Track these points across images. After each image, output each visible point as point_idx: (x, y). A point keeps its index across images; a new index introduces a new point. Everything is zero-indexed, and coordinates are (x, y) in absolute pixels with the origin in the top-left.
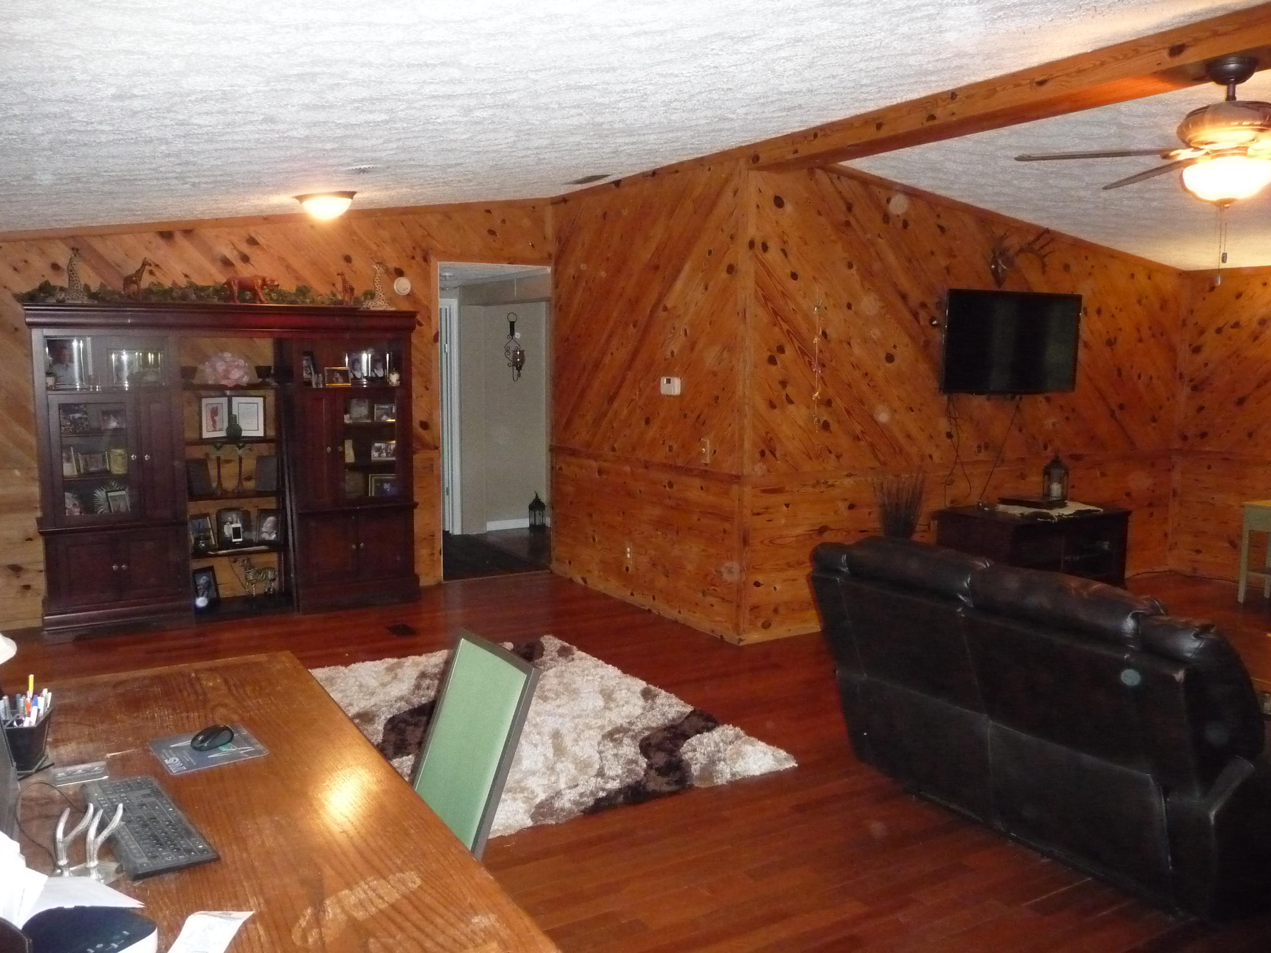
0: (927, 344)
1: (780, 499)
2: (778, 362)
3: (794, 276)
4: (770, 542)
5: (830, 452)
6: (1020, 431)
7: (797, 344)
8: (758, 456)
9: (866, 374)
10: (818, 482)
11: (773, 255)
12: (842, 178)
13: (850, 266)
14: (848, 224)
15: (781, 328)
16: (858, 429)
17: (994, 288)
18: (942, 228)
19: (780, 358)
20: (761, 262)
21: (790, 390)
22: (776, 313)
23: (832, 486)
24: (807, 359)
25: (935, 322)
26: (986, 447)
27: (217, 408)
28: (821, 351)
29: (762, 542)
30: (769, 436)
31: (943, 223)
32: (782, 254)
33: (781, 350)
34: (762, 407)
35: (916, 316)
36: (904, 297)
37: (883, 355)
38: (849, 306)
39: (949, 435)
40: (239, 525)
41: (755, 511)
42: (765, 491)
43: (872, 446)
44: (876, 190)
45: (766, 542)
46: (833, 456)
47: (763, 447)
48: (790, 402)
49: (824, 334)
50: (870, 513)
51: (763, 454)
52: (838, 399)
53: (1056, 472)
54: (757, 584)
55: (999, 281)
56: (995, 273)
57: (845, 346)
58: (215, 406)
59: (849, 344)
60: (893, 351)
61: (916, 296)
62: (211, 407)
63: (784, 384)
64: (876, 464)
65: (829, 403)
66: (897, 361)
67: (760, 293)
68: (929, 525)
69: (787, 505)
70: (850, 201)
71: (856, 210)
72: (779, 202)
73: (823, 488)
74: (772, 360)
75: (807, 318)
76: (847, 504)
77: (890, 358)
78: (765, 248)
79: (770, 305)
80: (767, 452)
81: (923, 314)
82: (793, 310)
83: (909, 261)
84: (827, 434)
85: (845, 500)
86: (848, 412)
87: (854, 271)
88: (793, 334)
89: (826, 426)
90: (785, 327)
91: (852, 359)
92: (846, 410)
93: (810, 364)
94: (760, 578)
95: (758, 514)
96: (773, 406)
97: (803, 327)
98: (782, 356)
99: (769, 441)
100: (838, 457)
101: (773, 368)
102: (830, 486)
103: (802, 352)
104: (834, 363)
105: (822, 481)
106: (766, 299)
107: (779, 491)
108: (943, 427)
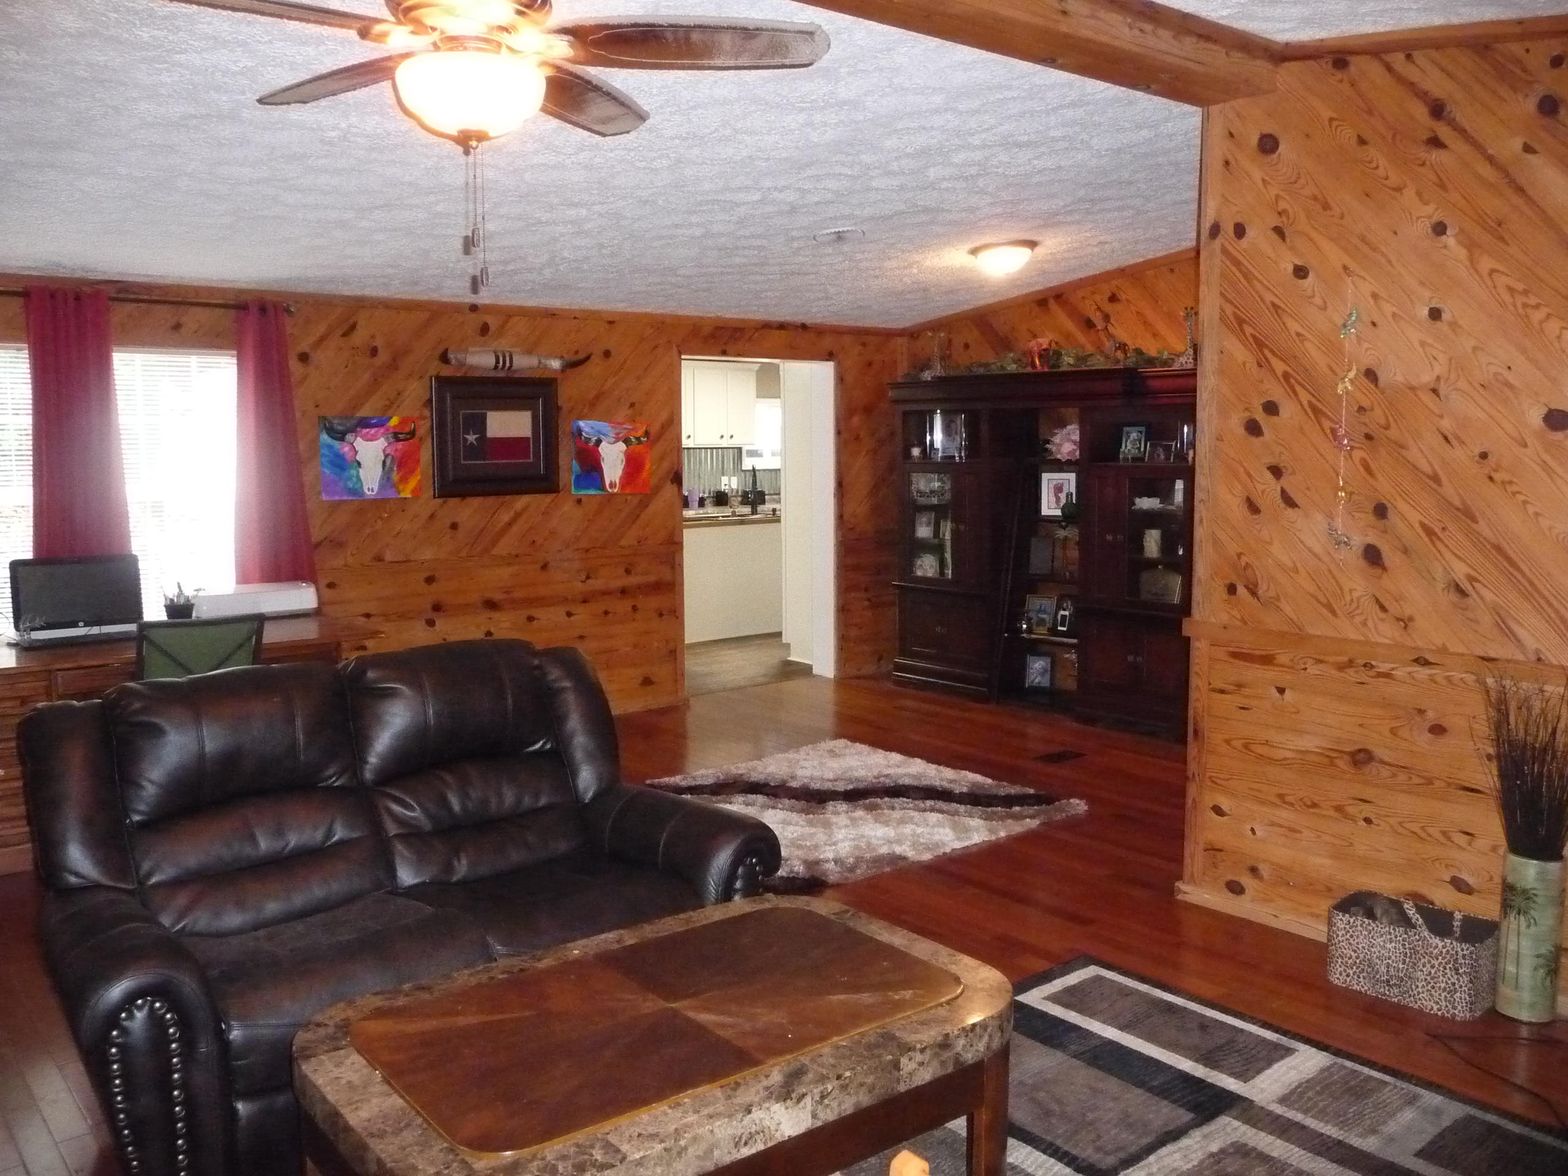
1: (1268, 674)
2: (1265, 430)
3: (1300, 272)
4: (1246, 746)
5: (1383, 608)
7: (1304, 397)
8: (1221, 592)
9: (1484, 456)
10: (1351, 663)
11: (1258, 240)
13: (1440, 229)
14: (1435, 144)
15: (1272, 371)
16: (1461, 572)
19: (1267, 424)
20: (1231, 256)
21: (1288, 482)
22: (1260, 344)
23: (1387, 675)
24: (1327, 424)
27: (1062, 485)
28: (1360, 409)
29: (1228, 742)
30: (1245, 560)
32: (1275, 237)
33: (1271, 408)
34: (1233, 508)
37: (1538, 415)
38: (1435, 314)
40: (1067, 613)
41: (1219, 685)
42: (1235, 655)
43: (1502, 615)
45: (1238, 744)
46: (1389, 618)
47: (1234, 579)
48: (1290, 502)
49: (1369, 374)
51: (1232, 589)
52: (1404, 507)
54: (1218, 810)
57: (1429, 400)
58: (1061, 481)
59: (1435, 391)
60: (1565, 406)
62: (1055, 482)
63: (1277, 472)
65: (1381, 511)
67: (1229, 310)
69: (1281, 690)
70: (1438, 95)
71: (1459, 107)
72: (1268, 145)
73: (1363, 675)
74: (1252, 428)
75: (1328, 346)
76: (1426, 722)
77: (1556, 420)
78: (1240, 231)
79: (1249, 330)
80: (1241, 590)
82: (1298, 334)
84: (1375, 573)
85: (1421, 712)
86: (1429, 532)
87: (1449, 240)
88: (1296, 377)
89: (1372, 556)
90: (1280, 367)
91: (1446, 424)
92: (1425, 527)
93: (1334, 432)
94: (1225, 804)
95: (1222, 692)
96: (1253, 508)
97: (1317, 360)
98: (1273, 420)
99: (1245, 569)
100: (1402, 621)
101: (1253, 441)
102: (1380, 675)
103: (1316, 411)
104: (1393, 433)
105: (1362, 662)
106: (1241, 322)
107: (1267, 660)
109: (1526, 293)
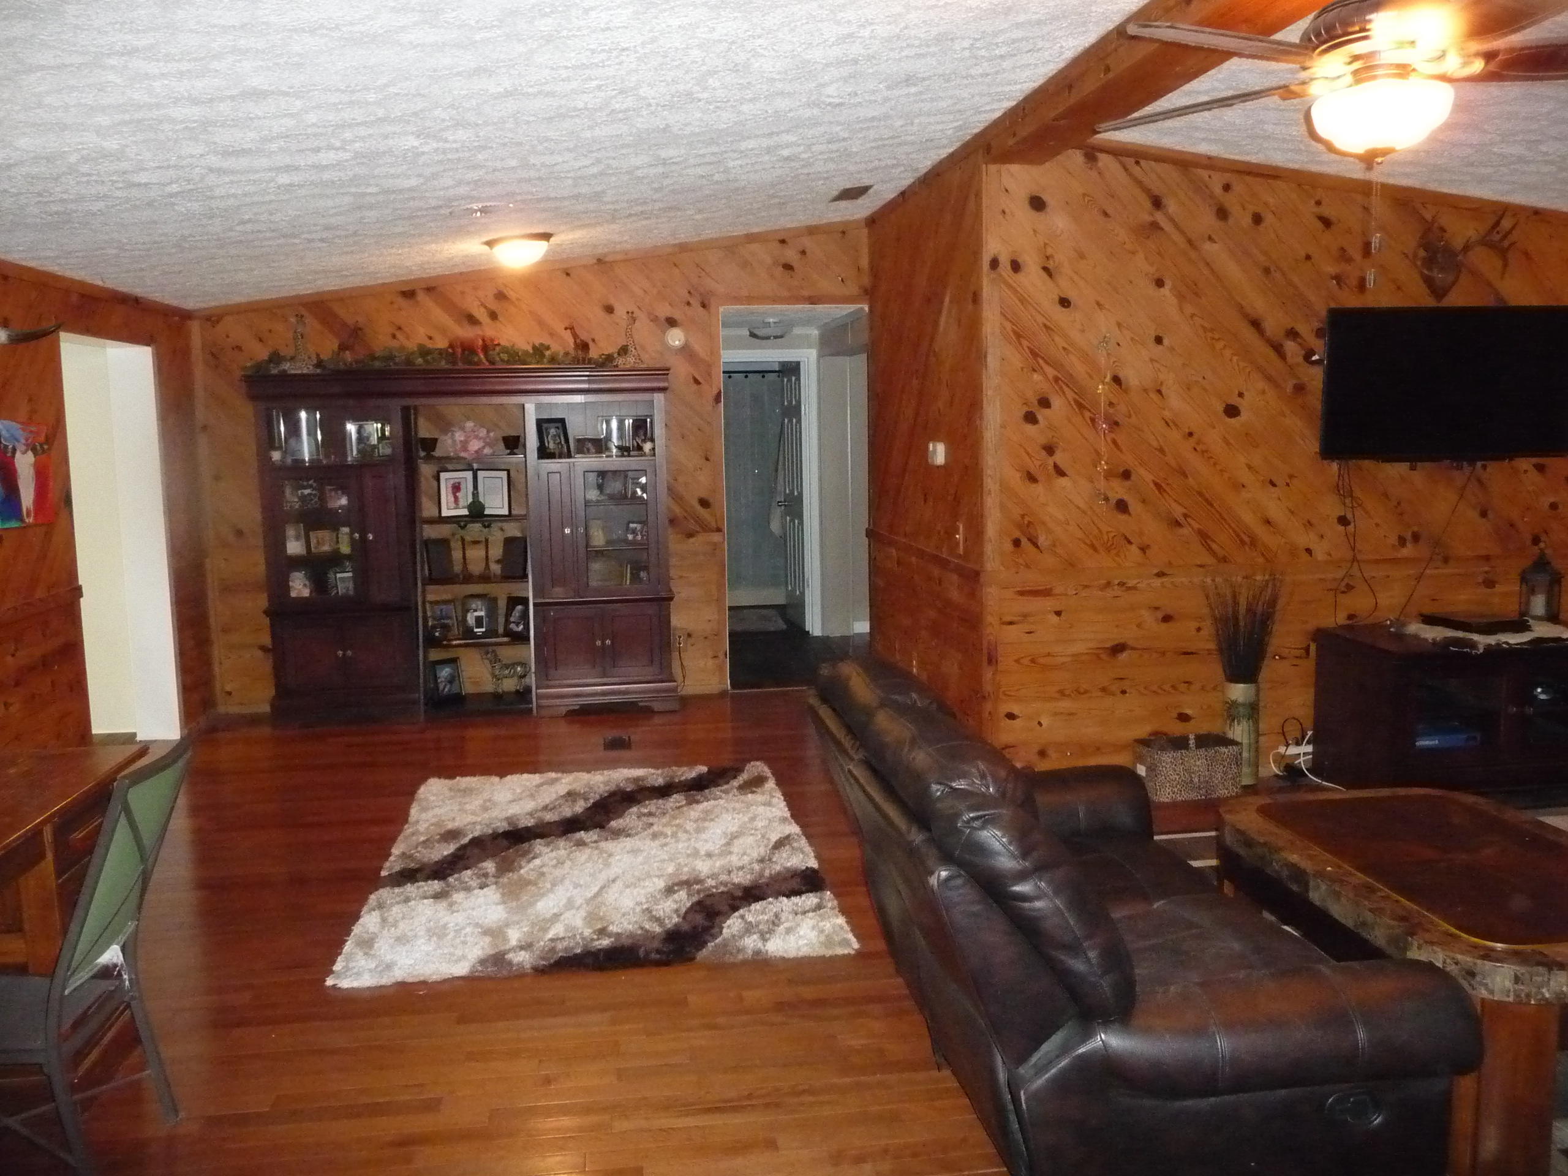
0: (1300, 389)
1: (1049, 604)
2: (1040, 417)
3: (1064, 302)
4: (1033, 661)
5: (1130, 542)
6: (1484, 514)
7: (1070, 395)
8: (1008, 546)
9: (1191, 434)
10: (1108, 584)
11: (1032, 278)
12: (1143, 162)
13: (1160, 283)
14: (1155, 226)
15: (1045, 374)
16: (1178, 511)
17: (1429, 302)
18: (1327, 222)
19: (1042, 414)
20: (1010, 286)
21: (1059, 457)
22: (1035, 354)
23: (1134, 588)
24: (1087, 414)
25: (1315, 358)
26: (1416, 537)
27: (459, 483)
28: (1111, 404)
29: (1017, 661)
30: (1027, 519)
31: (1326, 211)
32: (1044, 274)
33: (1045, 403)
34: (1015, 479)
35: (1278, 349)
36: (1256, 324)
37: (1220, 408)
38: (1159, 340)
39: (1343, 521)
40: (482, 613)
41: (1008, 618)
42: (1022, 593)
43: (1204, 536)
44: (1204, 174)
45: (1026, 661)
46: (1134, 548)
47: (1017, 534)
48: (1060, 473)
49: (1116, 380)
50: (1199, 629)
51: (1017, 543)
52: (1142, 471)
53: (1542, 579)
54: (1011, 716)
55: (1438, 292)
56: (1429, 281)
57: (1154, 396)
58: (457, 481)
59: (1159, 392)
60: (1235, 400)
61: (1275, 322)
62: (452, 482)
63: (1050, 450)
64: (1209, 560)
65: (1126, 475)
66: (1244, 416)
67: (1008, 326)
68: (1307, 650)
69: (1058, 613)
70: (1156, 192)
71: (1172, 206)
72: (1037, 204)
73: (1117, 591)
74: (1030, 418)
75: (1086, 358)
76: (1160, 615)
77: (1232, 411)
78: (1016, 266)
79: (1025, 343)
80: (1024, 541)
81: (1290, 346)
82: (1064, 348)
83: (1267, 271)
84: (1123, 517)
85: (1157, 608)
86: (1159, 488)
87: (1166, 291)
88: (1063, 380)
89: (1122, 506)
90: (1050, 372)
91: (1167, 414)
92: (1156, 484)
93: (1093, 420)
94: (1015, 709)
95: (1011, 623)
96: (1032, 478)
97: (1078, 368)
98: (1046, 412)
99: (1028, 526)
100: (1143, 549)
101: (1030, 428)
102: (1129, 588)
103: (1080, 406)
104: (1134, 420)
105: (1116, 582)
106: (1018, 336)
107: (1047, 593)
108: (1332, 507)
109: (1212, 330)
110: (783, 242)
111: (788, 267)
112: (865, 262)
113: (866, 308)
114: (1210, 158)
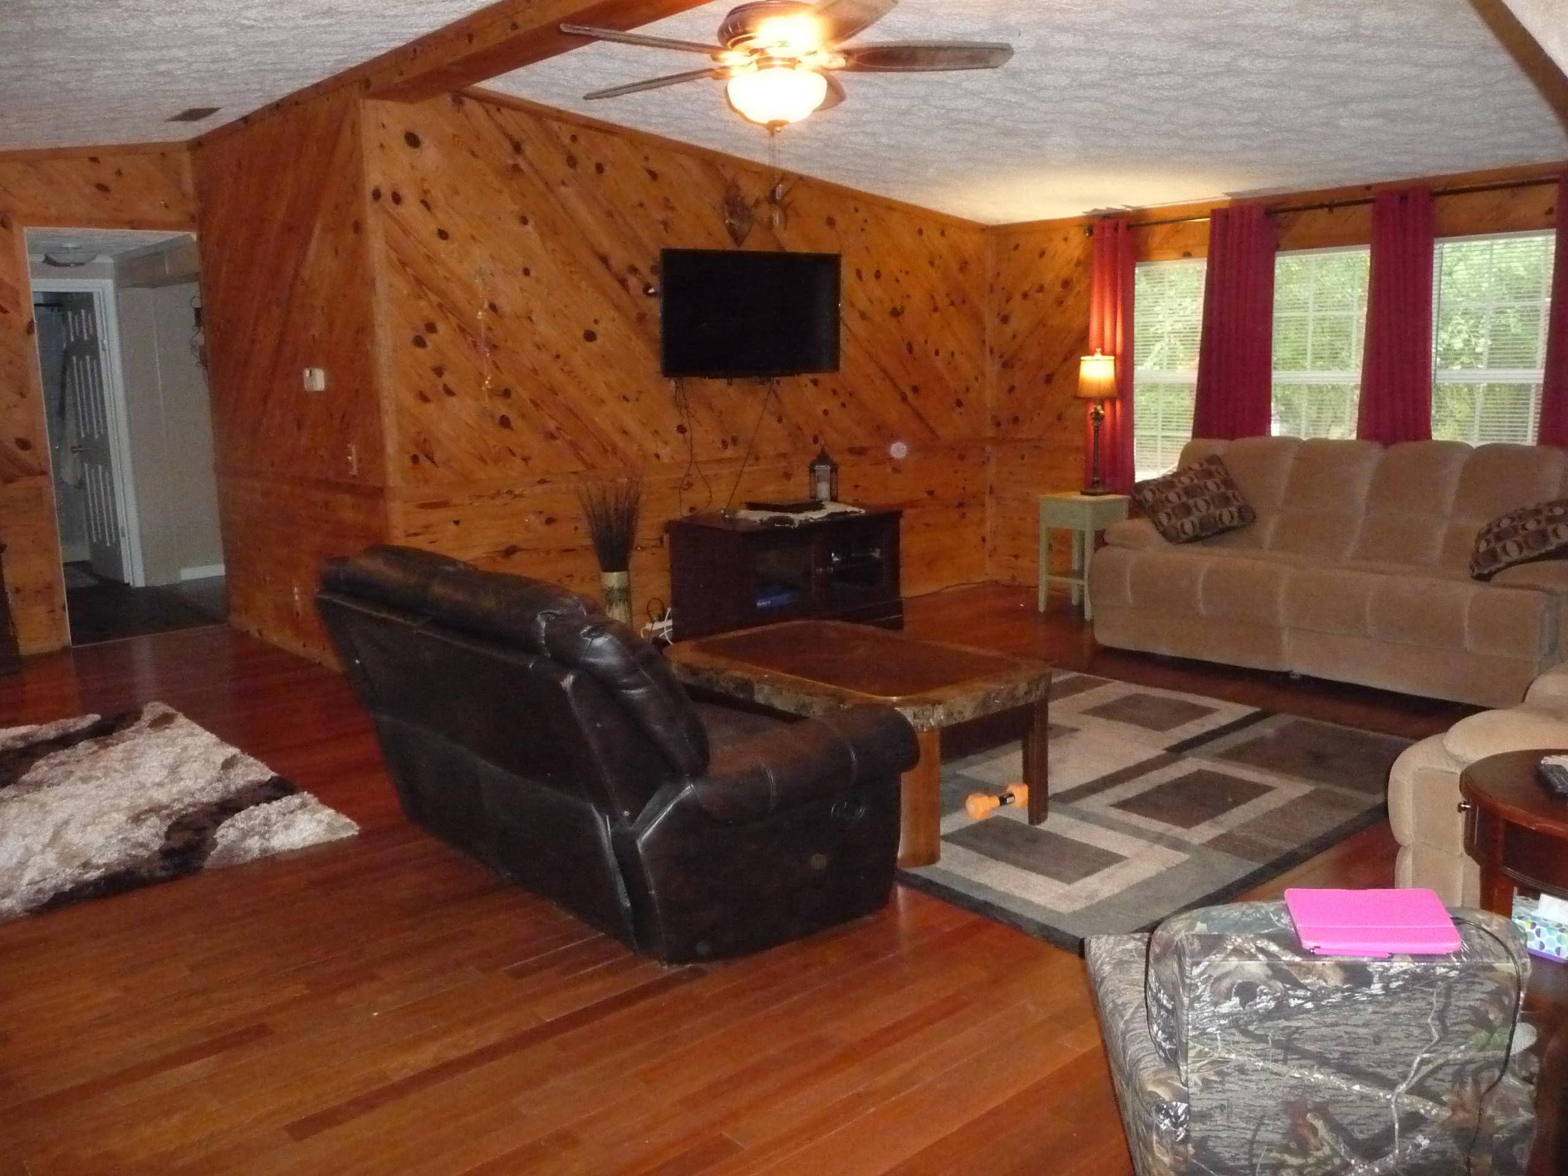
0: (642, 317)
1: (449, 513)
2: (428, 343)
3: (443, 235)
5: (513, 454)
6: (780, 420)
7: (453, 320)
8: (409, 463)
9: (558, 356)
10: (498, 493)
11: (411, 208)
12: (503, 110)
13: (524, 221)
14: (516, 168)
15: (429, 301)
16: (552, 425)
17: (732, 246)
18: (654, 175)
19: (430, 339)
20: (391, 216)
21: (448, 378)
22: (419, 282)
23: (521, 496)
24: (470, 339)
25: (652, 291)
26: (735, 441)
28: (490, 329)
30: (422, 437)
31: (654, 166)
32: (422, 207)
33: (431, 328)
34: (409, 400)
35: (623, 282)
36: (604, 260)
37: (580, 333)
38: (526, 272)
39: (681, 429)
41: (411, 531)
42: (423, 506)
43: (574, 445)
44: (555, 125)
46: (518, 460)
47: (414, 451)
48: (449, 392)
49: (493, 307)
50: (576, 528)
51: (415, 459)
52: (520, 389)
53: (824, 469)
55: (737, 238)
56: (731, 229)
57: (526, 323)
59: (530, 318)
60: (593, 328)
61: (620, 257)
63: (439, 371)
64: (580, 467)
65: (507, 393)
66: (600, 340)
67: (394, 256)
68: (661, 540)
69: (457, 523)
70: (516, 137)
71: (527, 148)
72: (413, 140)
73: (508, 499)
74: (419, 342)
75: (468, 288)
76: (543, 518)
77: (590, 336)
78: (397, 199)
79: (409, 271)
80: (422, 458)
81: (633, 281)
82: (445, 277)
83: (610, 214)
84: (507, 432)
85: (541, 512)
86: (536, 404)
87: (529, 228)
88: (447, 307)
89: (505, 422)
90: (435, 299)
91: (537, 338)
92: (533, 402)
93: (475, 344)
95: (416, 534)
96: (424, 398)
97: (459, 295)
98: (434, 336)
99: (424, 443)
100: (525, 460)
101: (420, 351)
102: (516, 496)
103: (463, 330)
104: (510, 344)
105: (505, 490)
106: (404, 264)
107: (444, 504)
108: (671, 420)
109: (570, 264)
110: (94, 160)
111: (102, 188)
112: (189, 187)
113: (194, 236)
114: (559, 111)
